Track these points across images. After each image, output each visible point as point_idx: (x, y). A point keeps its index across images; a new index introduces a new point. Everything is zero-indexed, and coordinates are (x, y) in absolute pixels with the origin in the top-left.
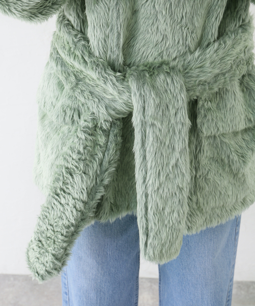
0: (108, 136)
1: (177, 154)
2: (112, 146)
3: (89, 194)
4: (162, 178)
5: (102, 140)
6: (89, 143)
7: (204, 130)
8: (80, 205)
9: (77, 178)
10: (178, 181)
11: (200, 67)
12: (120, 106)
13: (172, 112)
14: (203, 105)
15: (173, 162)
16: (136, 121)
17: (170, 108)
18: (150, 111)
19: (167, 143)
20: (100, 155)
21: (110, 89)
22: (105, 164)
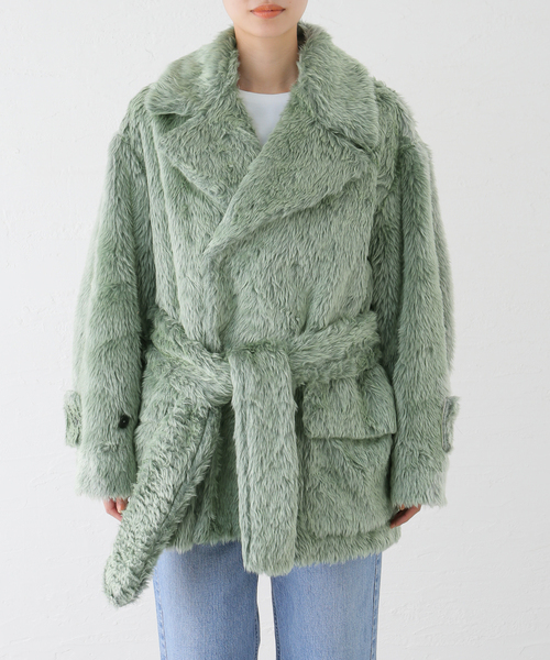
0: (204, 425)
1: (281, 440)
2: (208, 438)
3: (175, 494)
4: (265, 467)
5: (196, 429)
6: (180, 433)
7: (311, 429)
8: (164, 506)
9: (164, 473)
10: (284, 472)
11: (309, 350)
12: (219, 389)
13: (275, 391)
14: (310, 401)
15: (277, 449)
16: (235, 403)
17: (272, 386)
18: (251, 389)
19: (270, 426)
20: (193, 447)
21: (208, 371)
22: (199, 458)
